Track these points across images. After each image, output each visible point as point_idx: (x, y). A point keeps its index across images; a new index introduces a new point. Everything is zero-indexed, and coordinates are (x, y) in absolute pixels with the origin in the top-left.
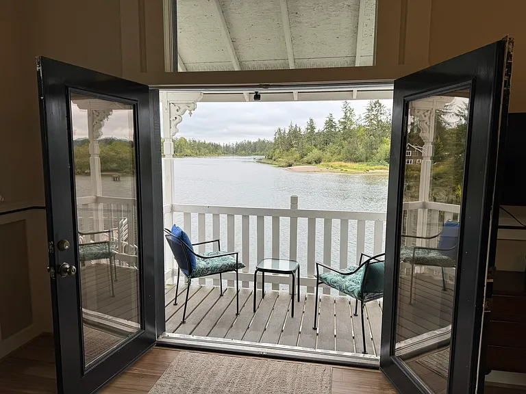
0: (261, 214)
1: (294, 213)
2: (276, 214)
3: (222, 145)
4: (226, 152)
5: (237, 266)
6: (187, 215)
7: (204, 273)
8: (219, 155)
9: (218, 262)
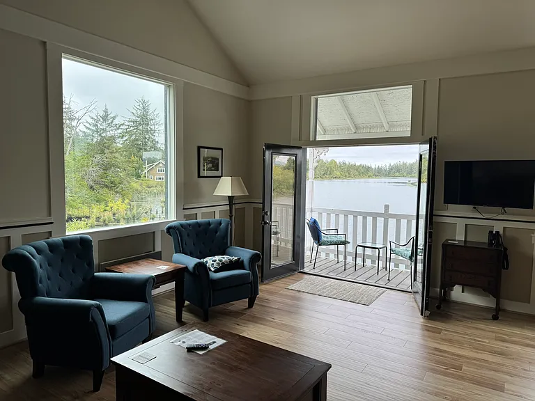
0: (365, 215)
1: (386, 215)
2: (375, 216)
3: (373, 167)
4: (377, 174)
5: (344, 243)
6: (320, 214)
7: (325, 243)
8: (369, 177)
9: (334, 239)
